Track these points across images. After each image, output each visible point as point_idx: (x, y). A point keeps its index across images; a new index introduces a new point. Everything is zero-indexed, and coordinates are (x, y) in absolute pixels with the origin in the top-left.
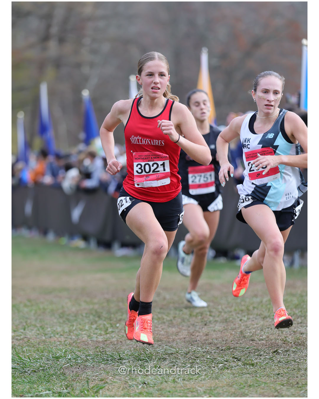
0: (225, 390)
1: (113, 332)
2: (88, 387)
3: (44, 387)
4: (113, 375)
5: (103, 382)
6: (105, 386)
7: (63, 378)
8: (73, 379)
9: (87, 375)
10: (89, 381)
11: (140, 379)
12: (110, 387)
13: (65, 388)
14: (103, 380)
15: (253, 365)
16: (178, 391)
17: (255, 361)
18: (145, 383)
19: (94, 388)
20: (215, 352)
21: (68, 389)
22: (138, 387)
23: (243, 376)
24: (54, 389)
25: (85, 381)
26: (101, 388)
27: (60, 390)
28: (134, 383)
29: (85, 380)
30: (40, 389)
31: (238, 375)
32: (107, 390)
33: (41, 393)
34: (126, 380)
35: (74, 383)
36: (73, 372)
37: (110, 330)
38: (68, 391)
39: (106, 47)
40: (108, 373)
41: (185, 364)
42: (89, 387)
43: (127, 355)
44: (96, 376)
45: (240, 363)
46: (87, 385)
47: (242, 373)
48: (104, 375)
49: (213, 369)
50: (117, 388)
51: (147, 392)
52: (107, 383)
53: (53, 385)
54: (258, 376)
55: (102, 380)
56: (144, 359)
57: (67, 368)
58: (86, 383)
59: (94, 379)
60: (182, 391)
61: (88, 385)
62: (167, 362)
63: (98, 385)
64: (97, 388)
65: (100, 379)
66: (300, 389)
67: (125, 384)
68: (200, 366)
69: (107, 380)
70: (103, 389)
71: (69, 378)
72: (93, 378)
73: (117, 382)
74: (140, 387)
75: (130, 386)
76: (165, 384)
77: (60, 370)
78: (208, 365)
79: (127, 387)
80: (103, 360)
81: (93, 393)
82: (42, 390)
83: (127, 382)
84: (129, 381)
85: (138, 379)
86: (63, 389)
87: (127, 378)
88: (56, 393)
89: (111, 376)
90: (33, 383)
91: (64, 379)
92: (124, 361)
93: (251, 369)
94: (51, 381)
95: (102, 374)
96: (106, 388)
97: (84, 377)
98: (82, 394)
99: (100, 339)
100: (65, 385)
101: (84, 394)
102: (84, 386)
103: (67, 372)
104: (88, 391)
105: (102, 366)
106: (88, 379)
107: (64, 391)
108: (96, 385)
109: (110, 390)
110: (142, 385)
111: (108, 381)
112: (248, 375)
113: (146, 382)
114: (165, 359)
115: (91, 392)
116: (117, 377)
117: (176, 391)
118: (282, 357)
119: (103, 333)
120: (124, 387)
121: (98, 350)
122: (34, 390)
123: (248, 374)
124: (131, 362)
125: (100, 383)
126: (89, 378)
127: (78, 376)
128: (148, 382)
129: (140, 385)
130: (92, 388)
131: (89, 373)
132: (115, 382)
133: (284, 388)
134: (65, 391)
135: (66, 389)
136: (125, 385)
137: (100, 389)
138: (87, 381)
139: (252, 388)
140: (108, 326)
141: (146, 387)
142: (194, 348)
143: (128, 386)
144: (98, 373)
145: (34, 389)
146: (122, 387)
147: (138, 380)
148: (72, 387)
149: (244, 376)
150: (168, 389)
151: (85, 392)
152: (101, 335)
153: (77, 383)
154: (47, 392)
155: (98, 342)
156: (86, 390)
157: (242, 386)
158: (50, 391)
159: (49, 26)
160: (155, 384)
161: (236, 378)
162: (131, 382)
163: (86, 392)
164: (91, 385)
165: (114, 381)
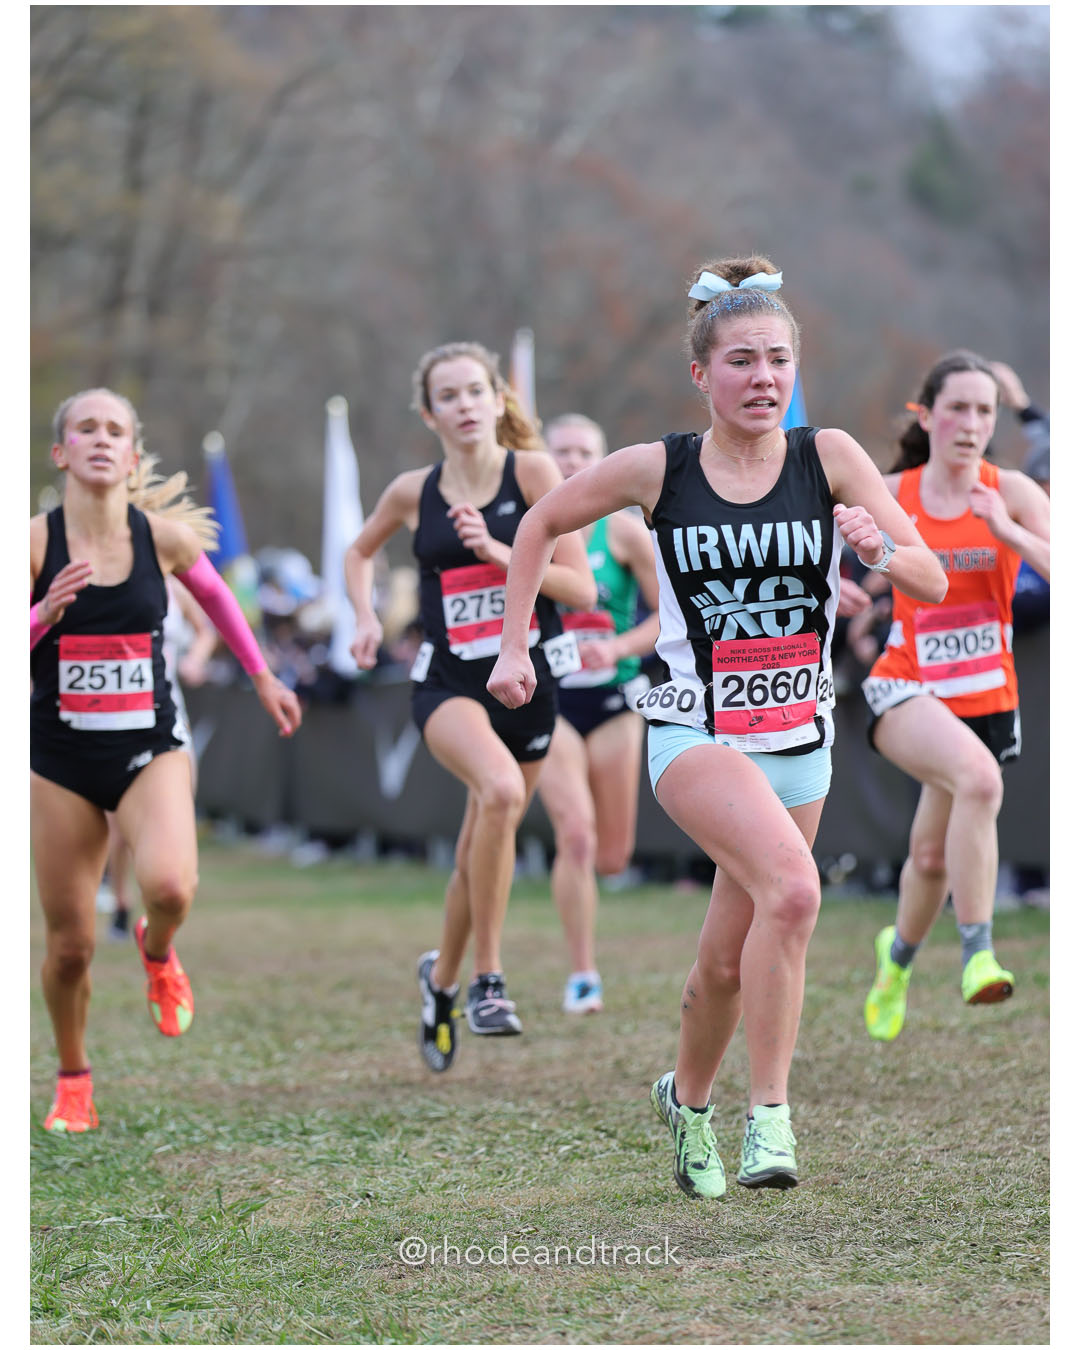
0: (574, 1213)
1: (284, 1062)
2: (220, 1206)
3: (103, 1205)
4: (284, 1176)
5: (259, 1193)
6: (264, 1204)
7: (154, 1182)
8: (180, 1184)
9: (218, 1175)
10: (222, 1189)
11: (355, 1185)
12: (277, 1207)
13: (158, 1210)
14: (259, 1188)
15: (647, 1148)
16: (455, 1216)
17: (654, 1138)
18: (368, 1196)
19: (235, 1209)
20: (549, 1116)
21: (168, 1211)
22: (350, 1205)
23: (621, 1178)
24: (132, 1210)
25: (211, 1190)
26: (255, 1210)
27: (148, 1214)
28: (340, 1195)
29: (211, 1188)
30: (95, 1211)
31: (608, 1174)
32: (271, 1212)
33: (97, 1222)
34: (319, 1187)
35: (184, 1196)
36: (180, 1165)
37: (278, 1056)
38: (167, 1217)
39: (270, 327)
40: (272, 1169)
41: (472, 1145)
42: (223, 1206)
43: (322, 1122)
44: (242, 1177)
45: (614, 1143)
46: (216, 1200)
47: (619, 1170)
48: (261, 1174)
49: (544, 1157)
50: (295, 1207)
51: (372, 1220)
52: (269, 1194)
53: (128, 1200)
54: (660, 1176)
55: (256, 1188)
56: (364, 1134)
57: (165, 1156)
58: (215, 1195)
59: (236, 1186)
60: (465, 1217)
61: (220, 1201)
62: (425, 1141)
63: (247, 1200)
64: (243, 1207)
65: (250, 1186)
66: (766, 1209)
67: (316, 1197)
68: (511, 1149)
69: (269, 1188)
70: (260, 1211)
71: (171, 1182)
72: (235, 1181)
73: (296, 1193)
74: (356, 1205)
75: (329, 1205)
76: (420, 1198)
77: (147, 1161)
78: (531, 1147)
79: (322, 1206)
80: (261, 1135)
81: (233, 1222)
82: (99, 1215)
83: (322, 1193)
84: (325, 1190)
85: (351, 1184)
86: (156, 1212)
87: (321, 1183)
88: (135, 1222)
89: (279, 1177)
90: (78, 1195)
91: (157, 1186)
92: (314, 1138)
93: (645, 1159)
94: (123, 1189)
95: (257, 1173)
96: (268, 1207)
97: (209, 1180)
98: (205, 1223)
99: (253, 1080)
100: (161, 1201)
101: (209, 1225)
102: (209, 1203)
103: (167, 1167)
104: (220, 1216)
105: (258, 1150)
106: (221, 1186)
107: (156, 1216)
108: (241, 1200)
109: (277, 1214)
110: (361, 1200)
111: (272, 1189)
112: (634, 1175)
113: (371, 1194)
114: (420, 1133)
115: (227, 1218)
116: (296, 1180)
117: (450, 1217)
118: (721, 1127)
119: (259, 1064)
120: (314, 1205)
121: (246, 1109)
122: (77, 1214)
123: (635, 1170)
124: (332, 1140)
125: (252, 1196)
126: (224, 1181)
127: (194, 1178)
128: (376, 1194)
129: (357, 1200)
130: (230, 1209)
131: (223, 1170)
132: (290, 1193)
133: (727, 1208)
134: (161, 1216)
135: (163, 1210)
136: (317, 1201)
137: (251, 1210)
138: (218, 1191)
139: (643, 1209)
140: (272, 1045)
141: (370, 1205)
142: (496, 1104)
143: (324, 1204)
144: (245, 1170)
145: (78, 1210)
146: (308, 1205)
147: (349, 1188)
148: (177, 1205)
149: (624, 1176)
150: (428, 1211)
151: (211, 1219)
152: (254, 1069)
153: (190, 1195)
154: (113, 1219)
155: (246, 1088)
156: (214, 1215)
157: (618, 1203)
158: (120, 1216)
159: (121, 274)
160: (394, 1198)
161: (603, 1183)
162: (331, 1193)
163: (213, 1217)
164: (228, 1202)
165: (288, 1189)
